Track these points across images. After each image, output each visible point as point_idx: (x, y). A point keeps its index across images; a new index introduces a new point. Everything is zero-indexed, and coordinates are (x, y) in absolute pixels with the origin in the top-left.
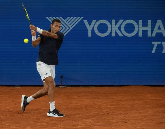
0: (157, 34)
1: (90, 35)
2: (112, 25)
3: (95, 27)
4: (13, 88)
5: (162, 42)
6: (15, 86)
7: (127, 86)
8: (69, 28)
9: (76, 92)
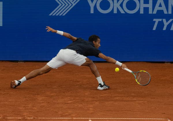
0: (158, 11)
1: (92, 12)
2: (114, 3)
3: (97, 4)
4: (16, 63)
5: (163, 19)
6: (18, 61)
7: (128, 63)
8: (72, 5)
9: (78, 68)
